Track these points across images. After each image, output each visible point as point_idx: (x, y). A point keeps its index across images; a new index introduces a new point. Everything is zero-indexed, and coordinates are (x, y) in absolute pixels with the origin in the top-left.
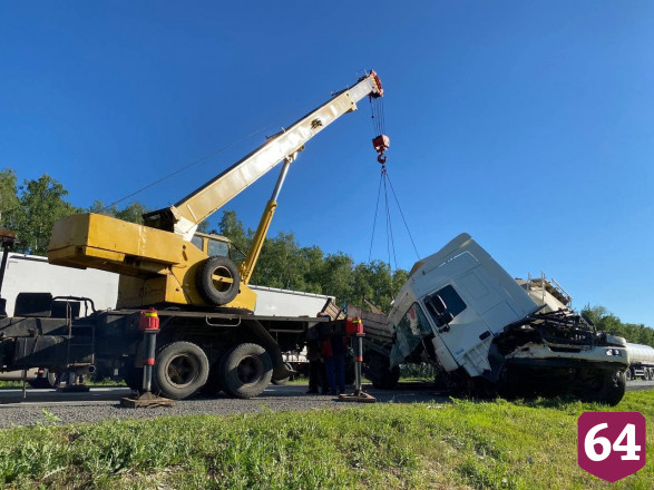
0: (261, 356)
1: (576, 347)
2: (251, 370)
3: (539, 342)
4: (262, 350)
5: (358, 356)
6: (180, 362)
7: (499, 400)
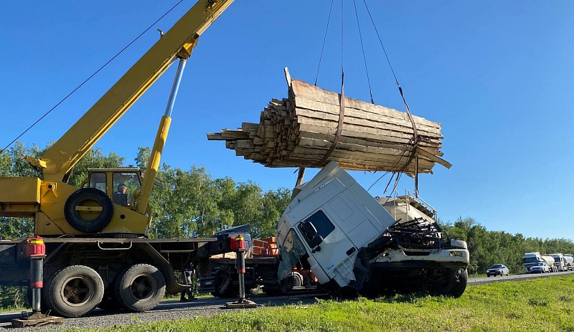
0: (153, 274)
1: (427, 251)
2: (145, 287)
3: (396, 248)
4: (154, 269)
5: (241, 269)
6: (76, 284)
7: (360, 298)
